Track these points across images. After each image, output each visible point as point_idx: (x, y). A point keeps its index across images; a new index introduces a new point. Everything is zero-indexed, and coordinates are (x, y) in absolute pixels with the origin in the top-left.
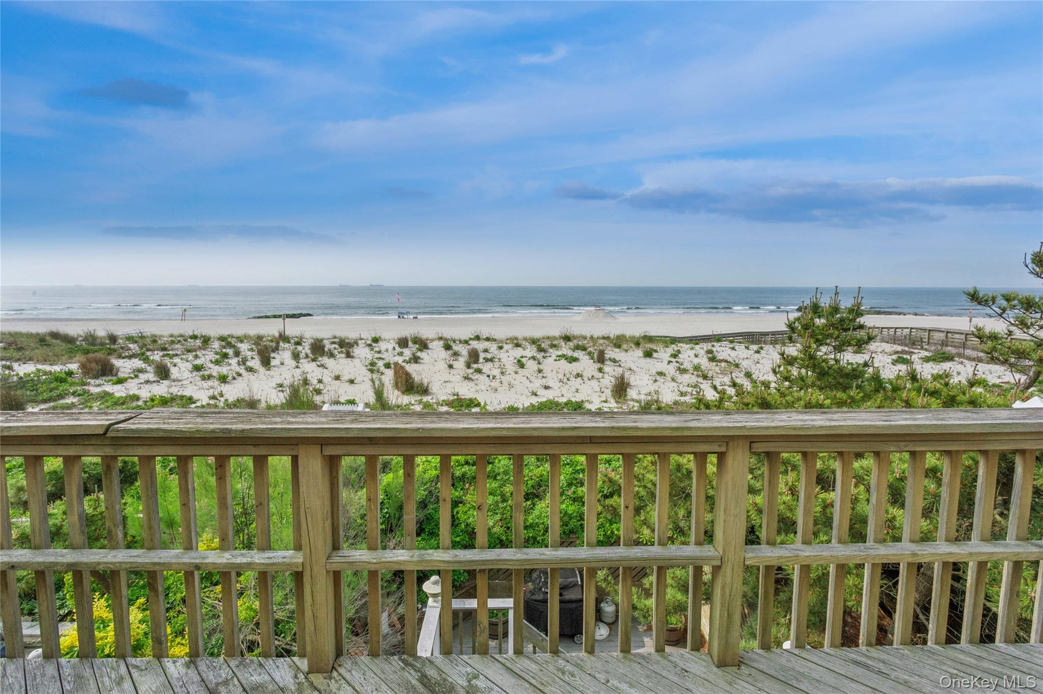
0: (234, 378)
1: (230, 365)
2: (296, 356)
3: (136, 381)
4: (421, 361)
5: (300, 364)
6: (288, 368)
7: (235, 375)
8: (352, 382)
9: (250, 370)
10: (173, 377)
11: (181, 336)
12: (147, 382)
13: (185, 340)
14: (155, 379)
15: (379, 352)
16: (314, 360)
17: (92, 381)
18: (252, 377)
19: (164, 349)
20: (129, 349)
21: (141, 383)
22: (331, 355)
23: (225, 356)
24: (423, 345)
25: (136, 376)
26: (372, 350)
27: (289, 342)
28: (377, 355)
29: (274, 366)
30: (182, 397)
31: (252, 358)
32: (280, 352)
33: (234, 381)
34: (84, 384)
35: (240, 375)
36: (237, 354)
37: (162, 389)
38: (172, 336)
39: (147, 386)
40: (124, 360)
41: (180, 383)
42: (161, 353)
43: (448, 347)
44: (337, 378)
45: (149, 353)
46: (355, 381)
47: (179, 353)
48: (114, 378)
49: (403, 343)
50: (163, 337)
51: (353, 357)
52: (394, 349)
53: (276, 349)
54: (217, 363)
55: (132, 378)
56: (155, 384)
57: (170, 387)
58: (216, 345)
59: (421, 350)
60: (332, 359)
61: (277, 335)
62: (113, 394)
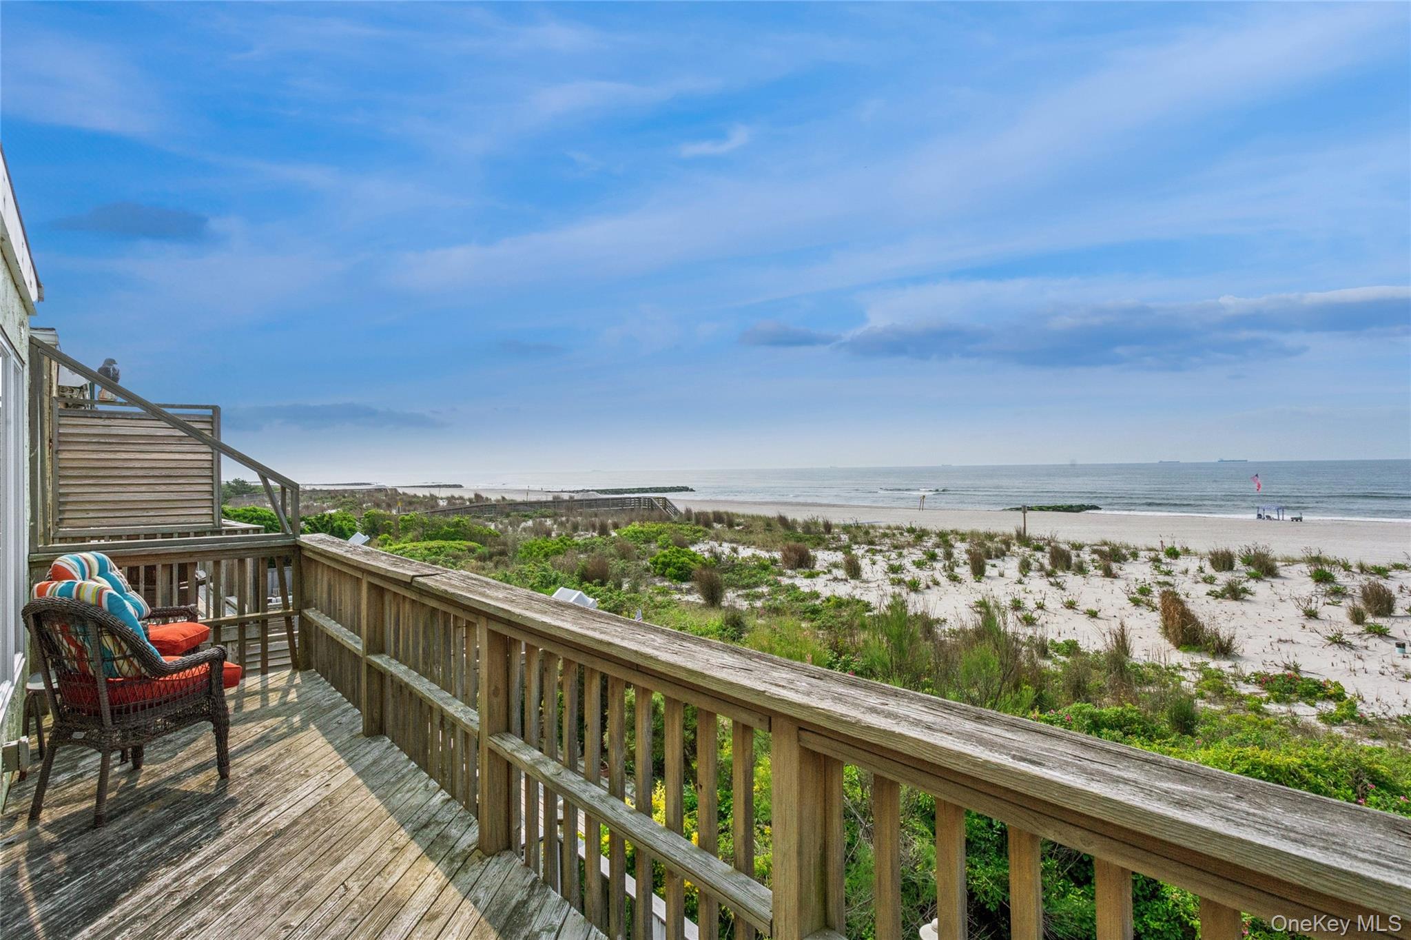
0: (928, 587)
1: (934, 569)
2: (1025, 567)
3: (829, 576)
4: (1248, 597)
5: (1026, 580)
6: (1008, 581)
7: (930, 584)
8: (1093, 615)
9: (954, 579)
10: (864, 576)
11: (898, 528)
12: (835, 579)
13: (901, 534)
14: (844, 577)
15: (1168, 573)
16: (1049, 574)
17: (789, 572)
18: (952, 588)
19: (871, 543)
20: (840, 540)
21: (829, 580)
22: (1081, 570)
23: (933, 557)
24: (1264, 567)
25: (830, 572)
26: (1157, 568)
27: (1027, 545)
28: (1162, 578)
29: (988, 577)
30: (859, 601)
31: (965, 563)
32: (1006, 558)
33: (927, 591)
34: (781, 574)
35: (937, 583)
36: (949, 556)
37: (843, 590)
38: (889, 528)
39: (833, 584)
40: (830, 552)
41: (867, 585)
42: (866, 547)
43: (1322, 578)
44: (1071, 605)
45: (855, 547)
46: (1099, 615)
47: (885, 548)
48: (807, 571)
49: (1223, 561)
50: (880, 528)
51: (1115, 577)
52: (1201, 570)
53: (1001, 554)
54: (919, 565)
55: (825, 573)
56: (842, 583)
57: (855, 588)
58: (929, 543)
59: (1257, 578)
60: (1079, 578)
61: (1014, 533)
62: (799, 588)
